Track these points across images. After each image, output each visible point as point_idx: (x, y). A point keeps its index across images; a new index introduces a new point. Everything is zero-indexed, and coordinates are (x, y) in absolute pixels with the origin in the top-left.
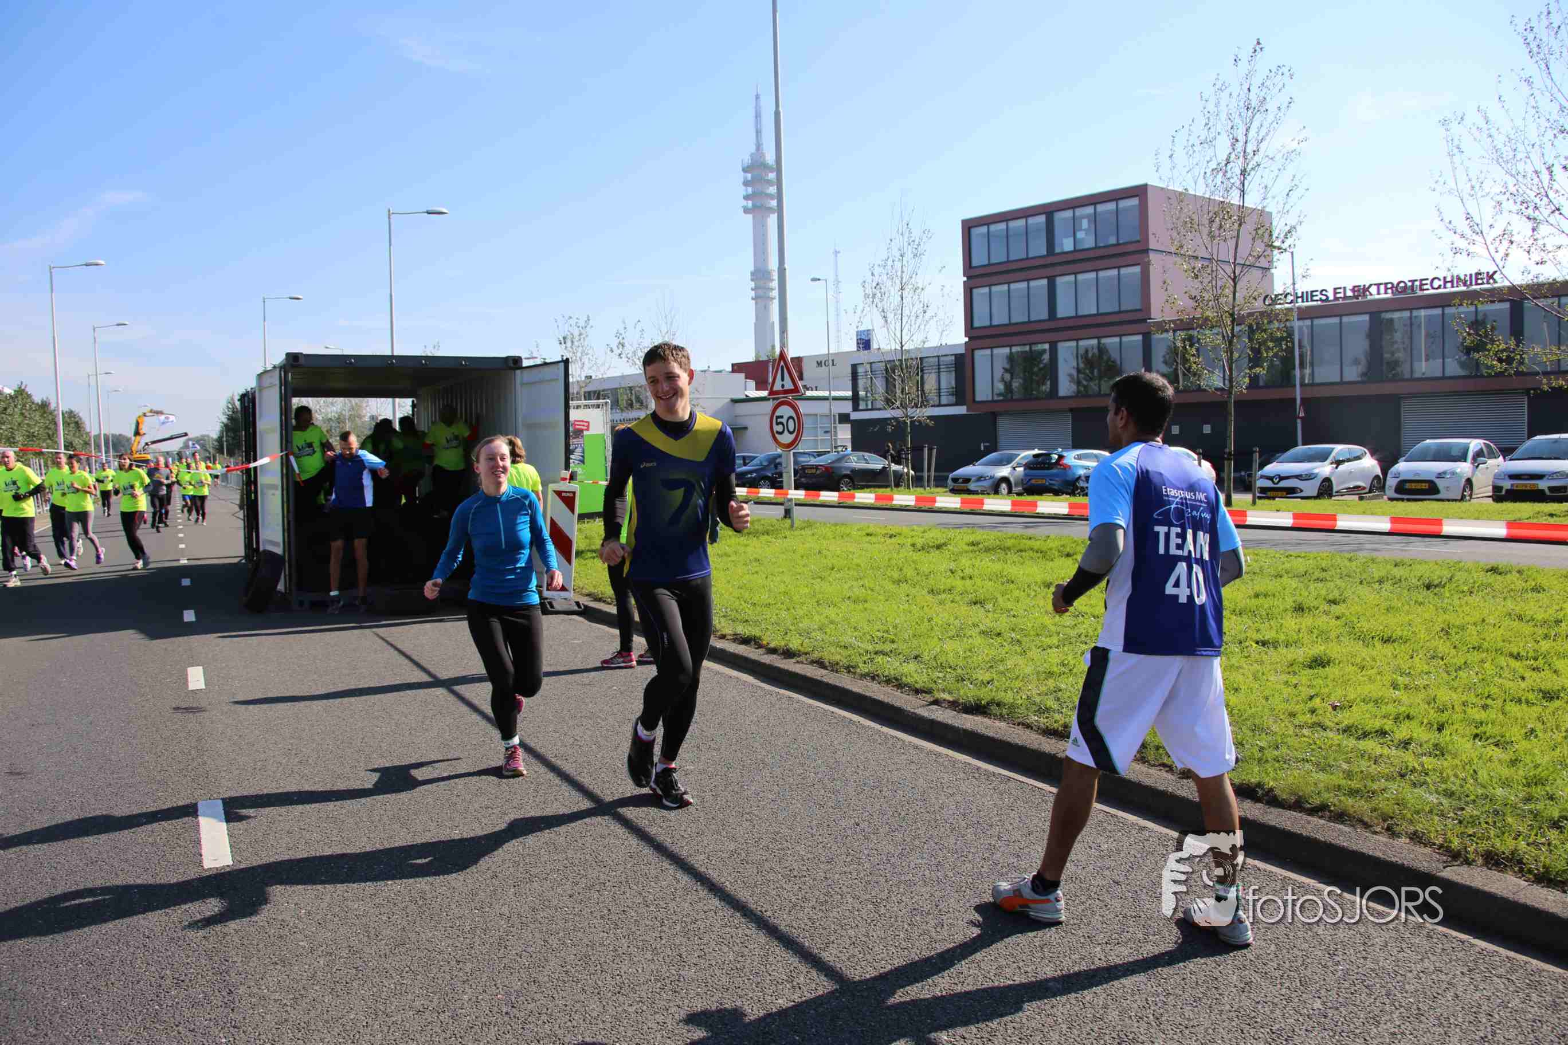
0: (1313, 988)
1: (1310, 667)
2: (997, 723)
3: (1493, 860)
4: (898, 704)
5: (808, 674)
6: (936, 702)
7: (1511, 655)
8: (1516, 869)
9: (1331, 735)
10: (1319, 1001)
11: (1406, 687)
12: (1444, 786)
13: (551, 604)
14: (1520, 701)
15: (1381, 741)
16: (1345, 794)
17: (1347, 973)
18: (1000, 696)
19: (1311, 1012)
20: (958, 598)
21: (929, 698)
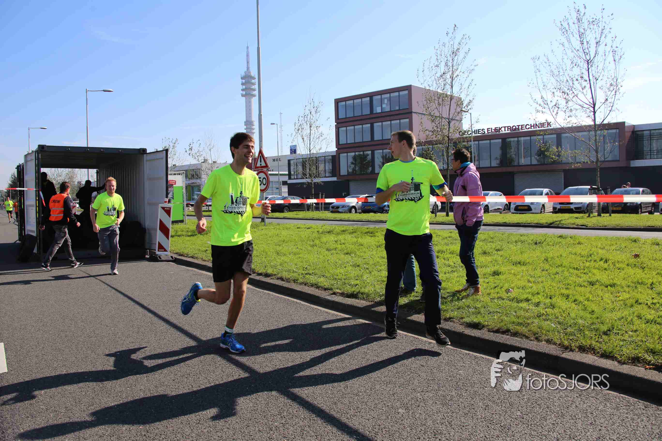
0: (515, 406)
1: (493, 276)
2: (362, 301)
3: (582, 349)
4: (317, 295)
5: (277, 284)
6: (334, 293)
7: (574, 268)
8: (592, 352)
9: (507, 302)
10: (519, 412)
11: (534, 282)
12: (557, 320)
13: (160, 257)
14: (581, 286)
15: (527, 303)
16: (516, 325)
17: (529, 399)
18: (363, 290)
19: (517, 417)
20: (339, 252)
21: (331, 292)
